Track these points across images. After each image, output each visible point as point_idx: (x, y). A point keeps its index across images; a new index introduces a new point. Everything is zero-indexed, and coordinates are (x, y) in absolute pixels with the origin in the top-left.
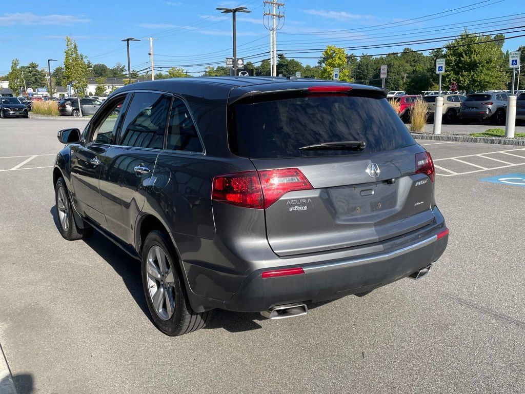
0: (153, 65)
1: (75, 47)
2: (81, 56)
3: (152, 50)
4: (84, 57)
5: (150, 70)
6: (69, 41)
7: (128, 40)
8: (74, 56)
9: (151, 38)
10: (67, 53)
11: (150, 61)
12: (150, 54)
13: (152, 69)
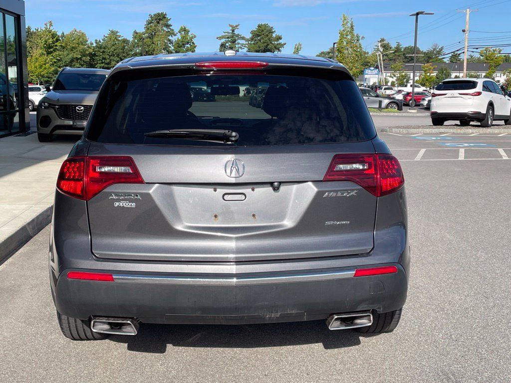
0: (467, 45)
1: (352, 27)
2: (357, 37)
3: (467, 26)
4: (360, 38)
5: (462, 51)
6: (345, 20)
7: (417, 14)
8: (349, 37)
9: (468, 10)
10: (342, 35)
11: (464, 41)
12: (464, 31)
13: (466, 50)
